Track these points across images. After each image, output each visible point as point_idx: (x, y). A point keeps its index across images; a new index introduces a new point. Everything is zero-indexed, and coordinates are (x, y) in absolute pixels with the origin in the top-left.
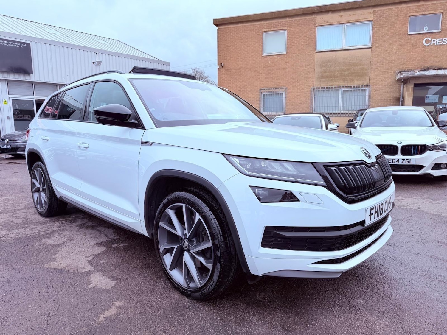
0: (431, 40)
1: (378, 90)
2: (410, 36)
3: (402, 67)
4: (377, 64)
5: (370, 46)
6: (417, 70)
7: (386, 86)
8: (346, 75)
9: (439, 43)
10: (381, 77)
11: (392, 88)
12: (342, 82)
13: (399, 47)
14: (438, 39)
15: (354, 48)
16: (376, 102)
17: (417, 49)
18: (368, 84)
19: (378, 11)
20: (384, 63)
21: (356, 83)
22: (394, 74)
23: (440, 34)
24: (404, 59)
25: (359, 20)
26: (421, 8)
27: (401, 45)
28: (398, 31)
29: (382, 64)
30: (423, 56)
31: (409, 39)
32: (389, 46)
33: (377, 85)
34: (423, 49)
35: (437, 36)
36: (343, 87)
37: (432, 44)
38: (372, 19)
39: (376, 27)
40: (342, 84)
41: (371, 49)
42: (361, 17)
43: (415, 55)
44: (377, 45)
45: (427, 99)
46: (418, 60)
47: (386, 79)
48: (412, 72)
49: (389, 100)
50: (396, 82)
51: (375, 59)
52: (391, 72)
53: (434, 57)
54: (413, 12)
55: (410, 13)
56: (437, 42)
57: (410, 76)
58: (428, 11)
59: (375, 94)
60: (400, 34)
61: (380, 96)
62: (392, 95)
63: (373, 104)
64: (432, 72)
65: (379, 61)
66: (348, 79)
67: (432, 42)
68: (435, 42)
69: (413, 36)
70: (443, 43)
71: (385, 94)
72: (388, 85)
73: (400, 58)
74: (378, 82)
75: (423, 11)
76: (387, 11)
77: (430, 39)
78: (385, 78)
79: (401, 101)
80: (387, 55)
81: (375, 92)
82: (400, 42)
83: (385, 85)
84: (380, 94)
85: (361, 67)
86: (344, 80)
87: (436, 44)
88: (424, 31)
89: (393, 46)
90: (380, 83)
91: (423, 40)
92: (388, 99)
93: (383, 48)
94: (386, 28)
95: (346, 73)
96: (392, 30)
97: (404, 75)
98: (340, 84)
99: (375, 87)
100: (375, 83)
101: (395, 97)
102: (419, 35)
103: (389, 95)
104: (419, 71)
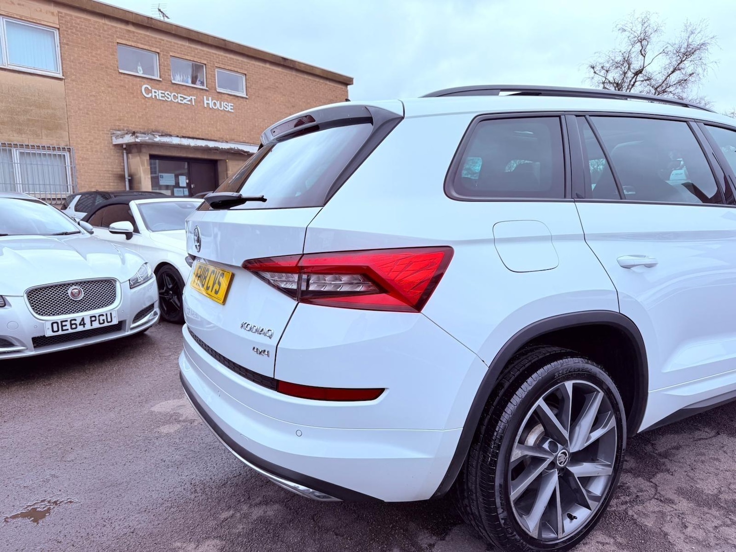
0: (151, 91)
1: (86, 159)
2: (122, 76)
3: (118, 124)
4: (79, 112)
5: (60, 76)
6: (156, 134)
7: (99, 154)
8: (21, 122)
9: (162, 97)
10: (89, 135)
11: (108, 158)
12: (15, 135)
13: (110, 89)
14: (160, 91)
15: (32, 72)
16: (87, 180)
17: (135, 99)
18: (67, 146)
19: (66, 14)
20: (90, 113)
21: (45, 142)
22: (108, 134)
23: (161, 84)
24: (120, 112)
25: (33, 19)
26: (131, 35)
27: (110, 87)
28: (103, 61)
29: (87, 114)
30: (144, 113)
31: (121, 80)
32: (93, 84)
33: (85, 149)
34: (143, 101)
35: (158, 86)
36: (22, 146)
37: (153, 97)
38: (58, 27)
39: (67, 44)
40: (16, 139)
41: (63, 82)
42: (37, 16)
43: (134, 107)
44: (73, 77)
45: (161, 179)
46: (139, 117)
47: (98, 141)
48: (150, 136)
49: (106, 178)
50: (113, 148)
51: (73, 102)
52: (103, 130)
53: (158, 117)
54: (122, 39)
55: (118, 38)
56: (159, 94)
57: (148, 142)
58: (142, 44)
59: (83, 165)
60: (107, 67)
61: (91, 170)
62: (110, 169)
63: (83, 183)
64: (175, 141)
65: (81, 106)
66: (28, 132)
67: (154, 94)
68: (157, 94)
69: (126, 76)
70: (166, 98)
71: (100, 166)
72: (101, 152)
73: (113, 108)
74: (84, 143)
75: (135, 42)
76: (82, 22)
77: (150, 88)
78: (95, 138)
79: (127, 180)
80: (93, 98)
81: (83, 162)
82: (110, 81)
83: (97, 151)
84: (91, 165)
85: (50, 111)
86: (20, 132)
87: (158, 98)
88: (138, 73)
89: (99, 85)
90: (89, 147)
91: (141, 87)
92: (105, 175)
93: (84, 84)
94: (85, 51)
95: (22, 118)
96: (94, 57)
97: (140, 138)
98: (12, 138)
99: (80, 152)
100: (80, 146)
101: (116, 173)
102: (135, 78)
103: (104, 169)
104: (159, 136)
